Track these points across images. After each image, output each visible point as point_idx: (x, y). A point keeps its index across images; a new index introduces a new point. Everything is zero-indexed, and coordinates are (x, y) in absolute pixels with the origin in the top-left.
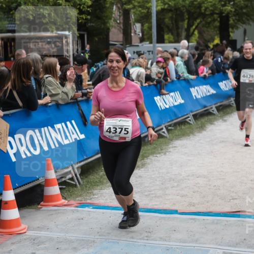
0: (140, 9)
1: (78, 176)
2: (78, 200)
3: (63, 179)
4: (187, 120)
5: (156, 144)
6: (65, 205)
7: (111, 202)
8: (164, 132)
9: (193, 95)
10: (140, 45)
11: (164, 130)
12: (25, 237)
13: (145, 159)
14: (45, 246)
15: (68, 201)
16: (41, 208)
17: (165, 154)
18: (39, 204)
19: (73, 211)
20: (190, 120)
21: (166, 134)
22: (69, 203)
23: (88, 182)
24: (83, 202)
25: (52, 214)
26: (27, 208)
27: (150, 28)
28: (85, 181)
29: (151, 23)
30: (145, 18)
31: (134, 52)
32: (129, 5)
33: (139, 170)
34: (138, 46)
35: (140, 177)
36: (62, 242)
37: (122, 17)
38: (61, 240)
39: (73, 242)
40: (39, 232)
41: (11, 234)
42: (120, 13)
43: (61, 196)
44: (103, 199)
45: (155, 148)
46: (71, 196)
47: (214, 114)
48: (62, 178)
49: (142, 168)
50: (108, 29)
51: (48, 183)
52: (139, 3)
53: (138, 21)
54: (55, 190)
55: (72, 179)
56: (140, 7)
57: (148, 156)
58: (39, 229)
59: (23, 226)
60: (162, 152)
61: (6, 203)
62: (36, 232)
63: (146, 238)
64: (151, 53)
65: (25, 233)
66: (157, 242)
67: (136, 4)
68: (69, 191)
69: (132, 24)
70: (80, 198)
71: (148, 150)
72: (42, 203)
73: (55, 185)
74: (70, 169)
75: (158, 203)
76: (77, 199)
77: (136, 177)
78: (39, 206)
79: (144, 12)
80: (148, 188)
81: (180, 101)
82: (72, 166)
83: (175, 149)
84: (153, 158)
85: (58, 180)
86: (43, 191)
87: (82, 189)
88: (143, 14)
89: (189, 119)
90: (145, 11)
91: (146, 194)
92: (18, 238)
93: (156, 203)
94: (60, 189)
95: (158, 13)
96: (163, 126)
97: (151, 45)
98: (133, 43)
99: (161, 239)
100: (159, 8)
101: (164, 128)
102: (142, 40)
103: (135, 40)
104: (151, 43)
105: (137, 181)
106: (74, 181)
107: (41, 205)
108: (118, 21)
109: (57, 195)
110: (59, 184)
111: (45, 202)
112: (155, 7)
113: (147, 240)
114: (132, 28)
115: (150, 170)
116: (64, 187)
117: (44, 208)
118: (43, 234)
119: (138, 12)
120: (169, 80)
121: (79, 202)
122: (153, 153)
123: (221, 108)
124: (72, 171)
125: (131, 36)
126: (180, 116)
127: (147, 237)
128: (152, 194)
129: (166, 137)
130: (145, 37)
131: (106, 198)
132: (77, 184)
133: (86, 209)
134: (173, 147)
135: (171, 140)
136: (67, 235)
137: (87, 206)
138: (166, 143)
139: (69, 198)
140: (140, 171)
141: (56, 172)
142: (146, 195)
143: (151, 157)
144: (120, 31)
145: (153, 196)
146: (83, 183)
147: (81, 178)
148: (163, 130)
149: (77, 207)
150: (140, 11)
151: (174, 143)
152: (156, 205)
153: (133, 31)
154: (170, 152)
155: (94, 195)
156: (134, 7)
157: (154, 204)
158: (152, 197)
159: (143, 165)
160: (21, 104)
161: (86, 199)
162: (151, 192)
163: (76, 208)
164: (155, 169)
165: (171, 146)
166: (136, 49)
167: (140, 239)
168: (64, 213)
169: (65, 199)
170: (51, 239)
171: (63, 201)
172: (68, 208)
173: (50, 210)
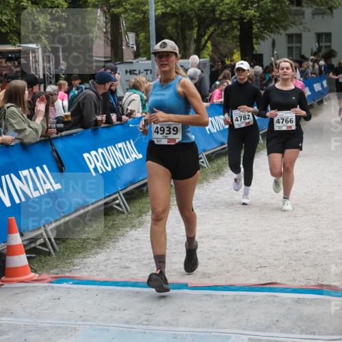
0: (134, 13)
1: (53, 240)
2: (53, 273)
3: (33, 245)
6: (35, 281)
7: (98, 275)
10: (134, 61)
13: (144, 215)
14: (7, 337)
15: (40, 275)
16: (2, 285)
19: (46, 289)
22: (40, 278)
23: (66, 248)
24: (60, 275)
25: (18, 293)
27: (148, 39)
28: (62, 246)
29: (149, 32)
30: (140, 26)
31: (127, 72)
32: (119, 8)
33: (136, 230)
34: (132, 63)
35: (137, 239)
36: (31, 331)
37: (109, 25)
38: (31, 329)
39: (46, 331)
42: (106, 18)
43: (30, 271)
44: (87, 271)
46: (43, 267)
48: (31, 243)
49: (139, 228)
51: (11, 250)
52: (132, 5)
53: (131, 30)
54: (21, 260)
55: (44, 244)
56: (133, 10)
63: (146, 323)
64: (149, 72)
66: (161, 328)
67: (128, 6)
68: (40, 261)
69: (123, 34)
70: (55, 271)
71: (147, 203)
72: (3, 278)
73: (22, 253)
74: (42, 231)
76: (52, 271)
77: (132, 241)
79: (139, 18)
82: (44, 226)
85: (25, 246)
86: (4, 262)
87: (58, 258)
88: (138, 20)
90: (140, 16)
91: (145, 262)
94: (28, 258)
95: (158, 18)
97: (150, 62)
98: (125, 60)
99: (166, 323)
100: (159, 12)
102: (137, 55)
103: (128, 54)
104: (149, 59)
105: (133, 246)
106: (47, 247)
107: (2, 281)
109: (24, 267)
110: (27, 252)
111: (6, 277)
112: (153, 10)
113: (147, 325)
114: (124, 39)
116: (34, 255)
117: (6, 285)
118: (5, 320)
119: (130, 18)
121: (55, 276)
124: (44, 234)
125: (122, 49)
127: (146, 321)
130: (141, 51)
131: (91, 269)
132: (52, 251)
133: (65, 285)
136: (38, 321)
137: (66, 281)
139: (41, 270)
140: (136, 232)
141: (22, 235)
142: (145, 265)
144: (108, 43)
146: (60, 249)
147: (56, 243)
149: (51, 282)
150: (133, 16)
153: (124, 43)
155: (74, 266)
156: (126, 11)
159: (140, 224)
161: (63, 272)
163: (51, 285)
166: (129, 67)
167: (138, 324)
168: (33, 291)
169: (35, 272)
170: (16, 328)
171: (32, 275)
172: (40, 284)
173: (15, 288)
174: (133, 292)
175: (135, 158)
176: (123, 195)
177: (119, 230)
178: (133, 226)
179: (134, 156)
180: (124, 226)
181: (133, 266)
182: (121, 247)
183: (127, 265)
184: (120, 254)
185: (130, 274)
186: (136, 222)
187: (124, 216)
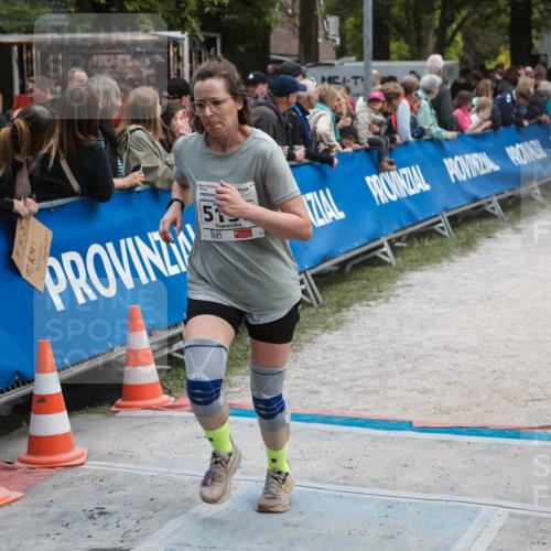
3: (167, 351)
4: (437, 227)
5: (368, 279)
6: (169, 407)
8: (385, 253)
9: (451, 173)
10: (336, 62)
11: (386, 248)
12: (82, 474)
13: (344, 310)
14: (124, 493)
15: (176, 398)
16: (117, 412)
17: (387, 300)
18: (112, 404)
19: (186, 421)
20: (442, 228)
21: (390, 258)
22: (177, 403)
25: (141, 426)
26: (88, 412)
27: (359, 27)
29: (362, 15)
30: (347, 5)
31: (323, 80)
33: (331, 333)
34: (332, 65)
35: (332, 348)
36: (160, 486)
37: (297, 3)
38: (161, 483)
39: (185, 486)
40: (111, 464)
41: (52, 466)
43: (160, 388)
45: (365, 287)
46: (182, 386)
47: (495, 216)
49: (337, 329)
50: (268, 28)
51: (133, 358)
53: (332, 11)
57: (351, 305)
58: (112, 456)
59: (77, 450)
60: (381, 297)
61: (43, 399)
62: (105, 463)
63: (343, 481)
64: (359, 81)
65: (83, 464)
66: (368, 490)
68: (178, 377)
69: (320, 16)
72: (119, 402)
73: (149, 364)
74: (181, 328)
75: (371, 406)
77: (324, 350)
78: (114, 409)
80: (349, 374)
81: (422, 186)
83: (409, 291)
84: (362, 309)
85: (154, 352)
89: (441, 225)
91: (344, 385)
92: (68, 475)
93: (366, 407)
94: (159, 371)
96: (384, 240)
97: (361, 64)
98: (322, 60)
99: (375, 483)
101: (386, 244)
102: (341, 52)
103: (326, 52)
104: (360, 59)
105: (325, 358)
107: (117, 406)
108: (290, 11)
109: (153, 385)
110: (157, 362)
111: (125, 399)
113: (346, 484)
114: (320, 26)
115: (353, 334)
116: (167, 367)
117: (123, 413)
118: (121, 467)
120: (398, 140)
122: (360, 299)
123: (510, 202)
125: (317, 43)
126: (421, 218)
127: (345, 478)
128: (358, 386)
129: (391, 264)
130: (348, 46)
134: (403, 286)
135: (402, 271)
136: (172, 471)
138: (389, 277)
139: (178, 391)
140: (332, 337)
141: (150, 334)
142: (345, 389)
143: (356, 306)
144: (294, 32)
145: (361, 389)
148: (384, 249)
151: (406, 276)
152: (365, 410)
153: (321, 33)
154: (398, 295)
155: (231, 386)
157: (362, 407)
158: (358, 393)
159: (338, 323)
160: (76, 186)
162: (356, 383)
164: (364, 333)
165: (399, 283)
166: (327, 73)
167: (330, 482)
168: (165, 424)
169: (170, 393)
170: (137, 479)
171: (165, 397)
172: (176, 413)
173: (137, 417)
174: (324, 432)
175: (333, 218)
176: (313, 276)
177: (304, 333)
178: (327, 328)
179: (331, 214)
180: (312, 326)
181: (325, 391)
182: (306, 360)
183: (315, 388)
184: (304, 370)
185: (320, 403)
186: (331, 320)
187: (312, 311)
